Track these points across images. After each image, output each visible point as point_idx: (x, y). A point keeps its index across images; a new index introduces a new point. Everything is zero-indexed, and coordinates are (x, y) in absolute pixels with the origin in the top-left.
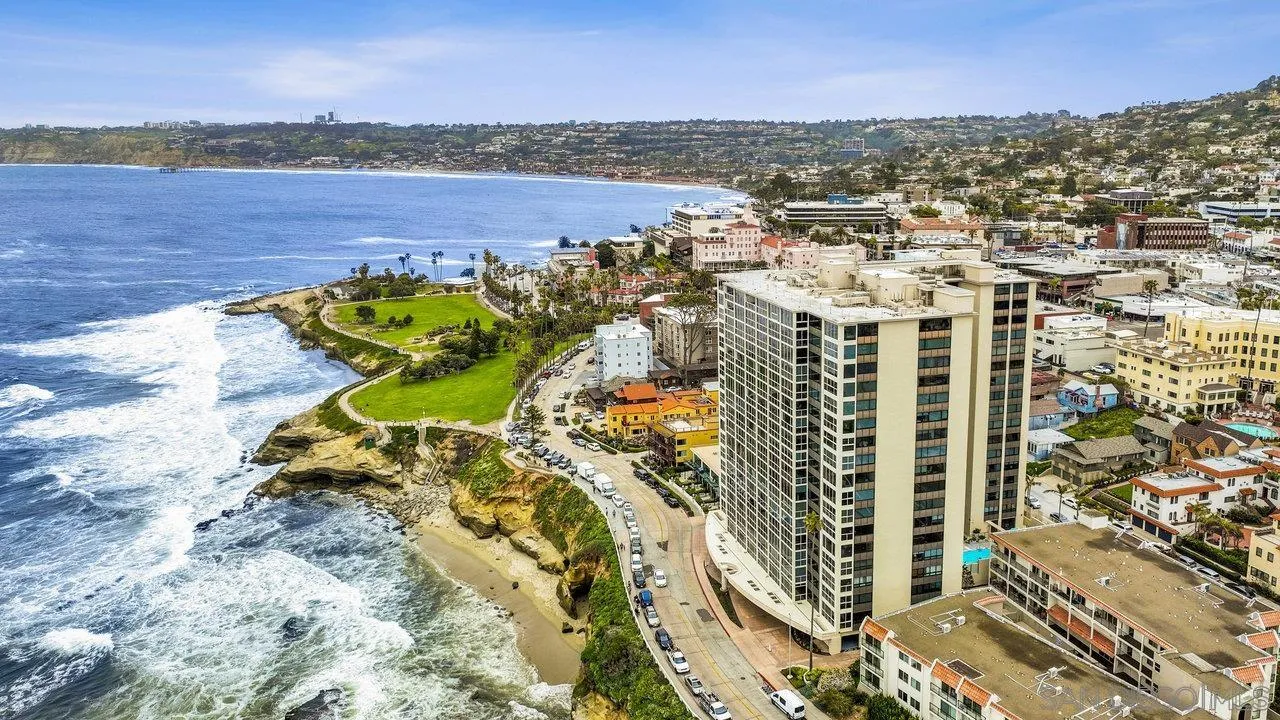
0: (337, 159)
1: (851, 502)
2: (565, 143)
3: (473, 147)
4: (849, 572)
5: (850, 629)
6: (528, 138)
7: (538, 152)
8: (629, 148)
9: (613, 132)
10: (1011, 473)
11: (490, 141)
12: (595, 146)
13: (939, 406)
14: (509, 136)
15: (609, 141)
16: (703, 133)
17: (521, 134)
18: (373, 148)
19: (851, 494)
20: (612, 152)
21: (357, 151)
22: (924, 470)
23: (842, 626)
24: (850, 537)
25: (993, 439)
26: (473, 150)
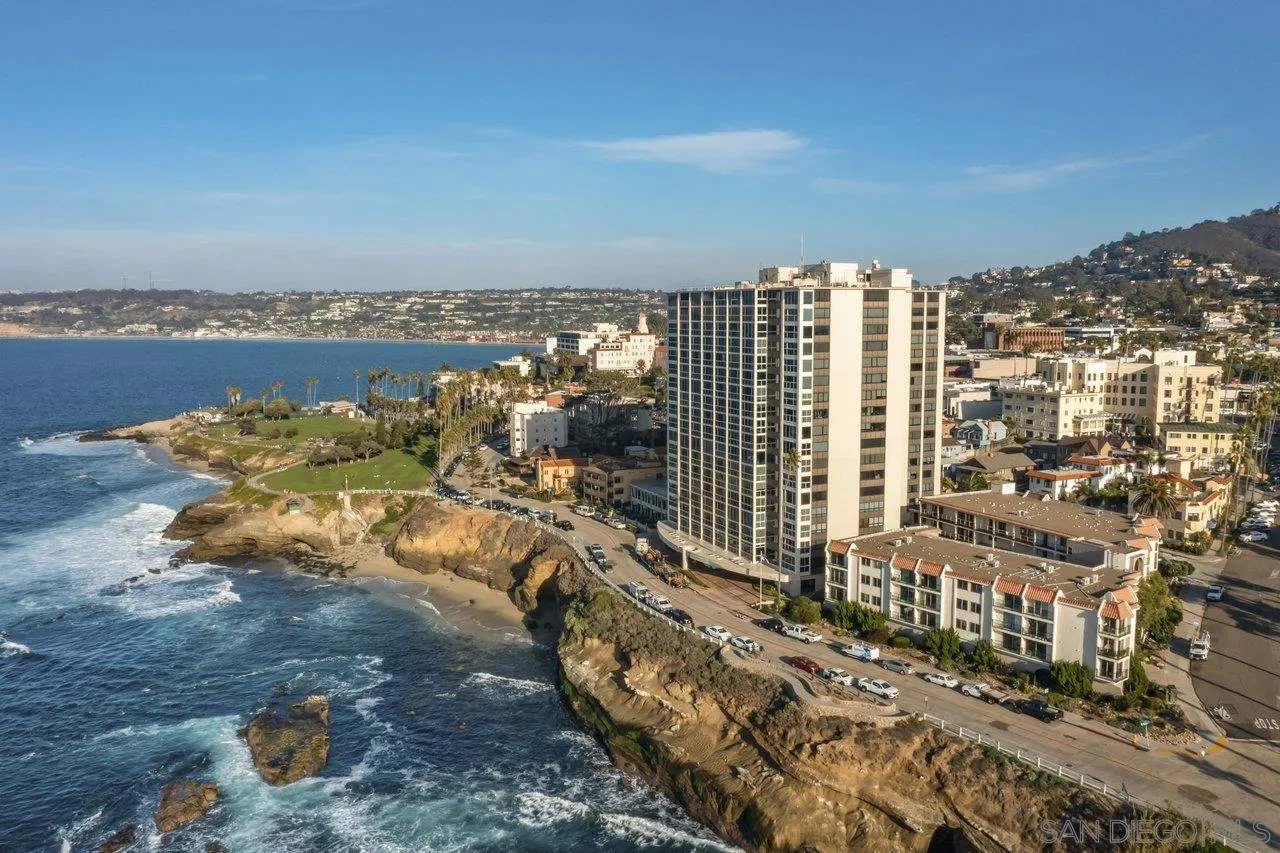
0: (154, 327)
1: (809, 453)
2: (410, 310)
3: (309, 315)
4: (808, 519)
5: (808, 573)
6: (369, 304)
7: (380, 318)
8: (479, 314)
9: (461, 299)
10: (928, 467)
11: (329, 309)
12: (443, 312)
13: (880, 370)
14: (348, 303)
15: (458, 307)
16: (556, 300)
17: (361, 300)
18: (195, 314)
19: (809, 446)
20: (460, 318)
21: (177, 319)
22: (868, 427)
23: (802, 570)
24: (808, 486)
25: (913, 436)
26: (309, 318)
